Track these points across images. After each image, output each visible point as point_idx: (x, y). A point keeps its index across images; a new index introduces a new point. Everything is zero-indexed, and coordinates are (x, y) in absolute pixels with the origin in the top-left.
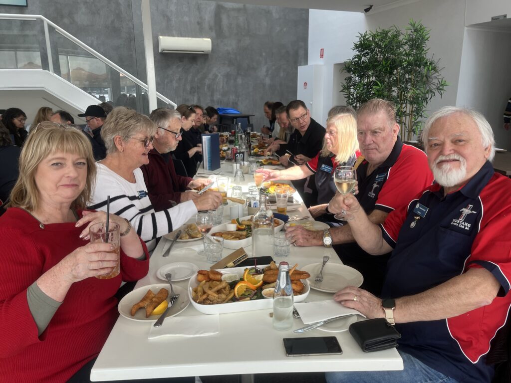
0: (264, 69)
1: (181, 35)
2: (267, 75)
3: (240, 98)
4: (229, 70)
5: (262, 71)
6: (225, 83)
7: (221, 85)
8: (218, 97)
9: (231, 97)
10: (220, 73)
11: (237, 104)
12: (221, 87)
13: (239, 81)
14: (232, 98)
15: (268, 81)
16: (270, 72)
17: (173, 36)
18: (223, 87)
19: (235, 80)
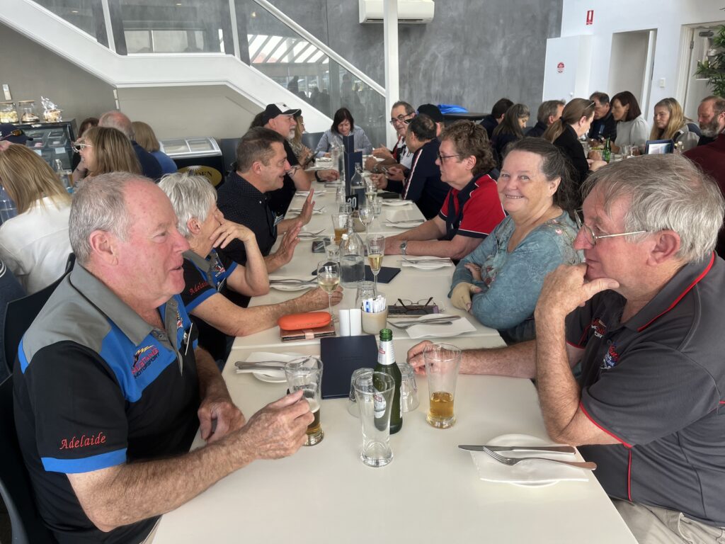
0: (500, 45)
2: (504, 54)
3: (466, 90)
4: (453, 47)
5: (498, 48)
6: (446, 67)
7: (442, 71)
8: (437, 88)
9: (454, 88)
10: (440, 53)
11: (461, 98)
12: (441, 74)
13: (466, 64)
14: (456, 89)
15: (505, 63)
16: (508, 49)
18: (444, 72)
19: (461, 62)
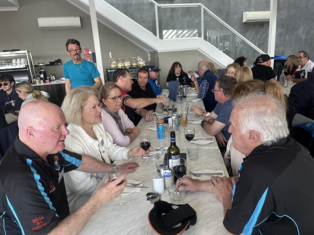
0: (302, 29)
1: (256, 10)
2: (303, 33)
3: (286, 49)
4: (281, 31)
6: (278, 39)
11: (284, 52)
13: (287, 37)
14: (282, 49)
15: (303, 37)
16: (305, 31)
17: (251, 11)
19: (285, 37)
